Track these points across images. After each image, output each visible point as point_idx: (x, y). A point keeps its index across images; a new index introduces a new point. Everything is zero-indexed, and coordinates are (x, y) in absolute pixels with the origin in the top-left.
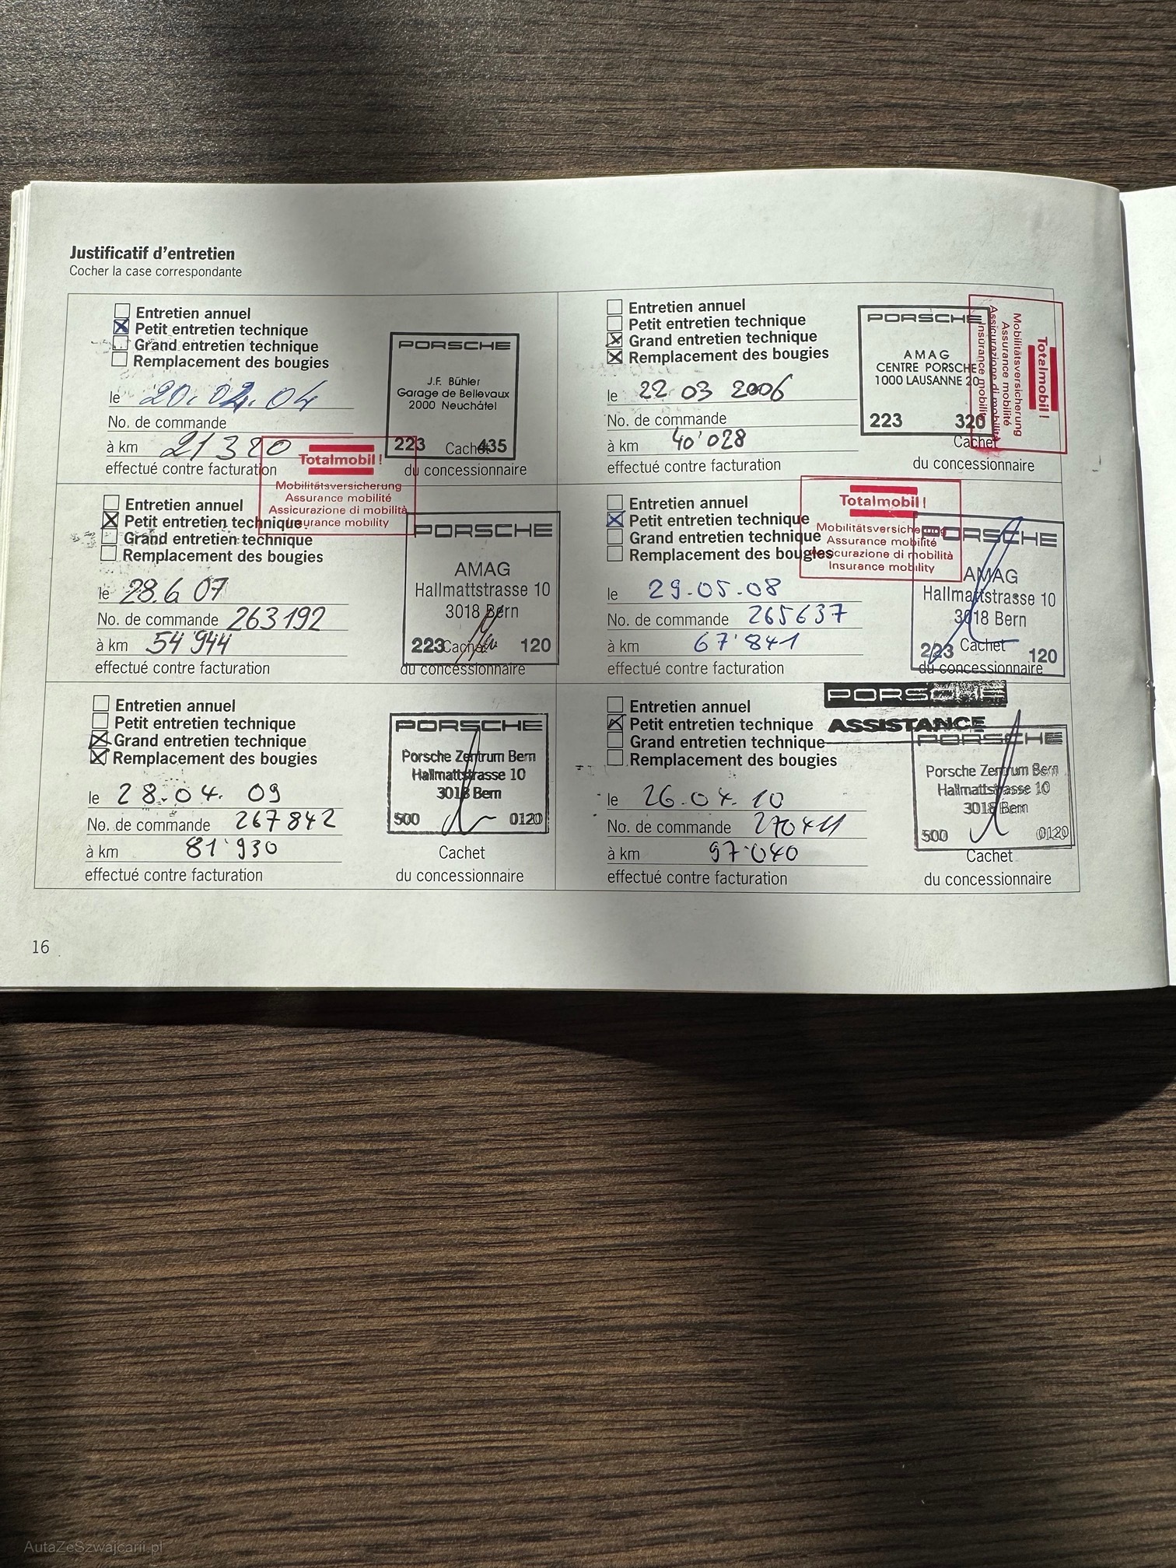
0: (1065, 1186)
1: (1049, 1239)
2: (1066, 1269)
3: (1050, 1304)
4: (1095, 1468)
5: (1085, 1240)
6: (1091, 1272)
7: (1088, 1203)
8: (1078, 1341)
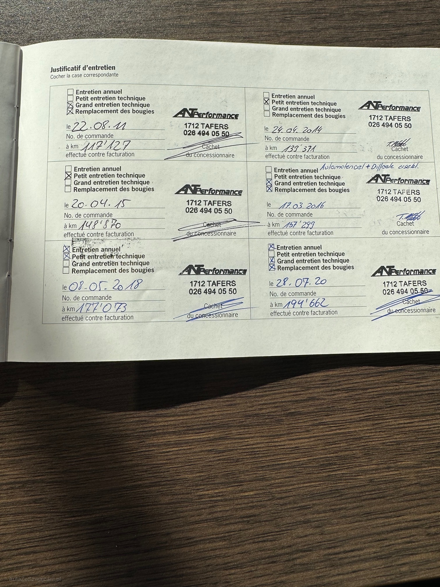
0: (173, 416)
1: (166, 438)
2: (174, 449)
3: (167, 463)
4: (186, 528)
5: (181, 437)
6: (184, 449)
7: (182, 422)
8: (179, 477)
